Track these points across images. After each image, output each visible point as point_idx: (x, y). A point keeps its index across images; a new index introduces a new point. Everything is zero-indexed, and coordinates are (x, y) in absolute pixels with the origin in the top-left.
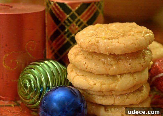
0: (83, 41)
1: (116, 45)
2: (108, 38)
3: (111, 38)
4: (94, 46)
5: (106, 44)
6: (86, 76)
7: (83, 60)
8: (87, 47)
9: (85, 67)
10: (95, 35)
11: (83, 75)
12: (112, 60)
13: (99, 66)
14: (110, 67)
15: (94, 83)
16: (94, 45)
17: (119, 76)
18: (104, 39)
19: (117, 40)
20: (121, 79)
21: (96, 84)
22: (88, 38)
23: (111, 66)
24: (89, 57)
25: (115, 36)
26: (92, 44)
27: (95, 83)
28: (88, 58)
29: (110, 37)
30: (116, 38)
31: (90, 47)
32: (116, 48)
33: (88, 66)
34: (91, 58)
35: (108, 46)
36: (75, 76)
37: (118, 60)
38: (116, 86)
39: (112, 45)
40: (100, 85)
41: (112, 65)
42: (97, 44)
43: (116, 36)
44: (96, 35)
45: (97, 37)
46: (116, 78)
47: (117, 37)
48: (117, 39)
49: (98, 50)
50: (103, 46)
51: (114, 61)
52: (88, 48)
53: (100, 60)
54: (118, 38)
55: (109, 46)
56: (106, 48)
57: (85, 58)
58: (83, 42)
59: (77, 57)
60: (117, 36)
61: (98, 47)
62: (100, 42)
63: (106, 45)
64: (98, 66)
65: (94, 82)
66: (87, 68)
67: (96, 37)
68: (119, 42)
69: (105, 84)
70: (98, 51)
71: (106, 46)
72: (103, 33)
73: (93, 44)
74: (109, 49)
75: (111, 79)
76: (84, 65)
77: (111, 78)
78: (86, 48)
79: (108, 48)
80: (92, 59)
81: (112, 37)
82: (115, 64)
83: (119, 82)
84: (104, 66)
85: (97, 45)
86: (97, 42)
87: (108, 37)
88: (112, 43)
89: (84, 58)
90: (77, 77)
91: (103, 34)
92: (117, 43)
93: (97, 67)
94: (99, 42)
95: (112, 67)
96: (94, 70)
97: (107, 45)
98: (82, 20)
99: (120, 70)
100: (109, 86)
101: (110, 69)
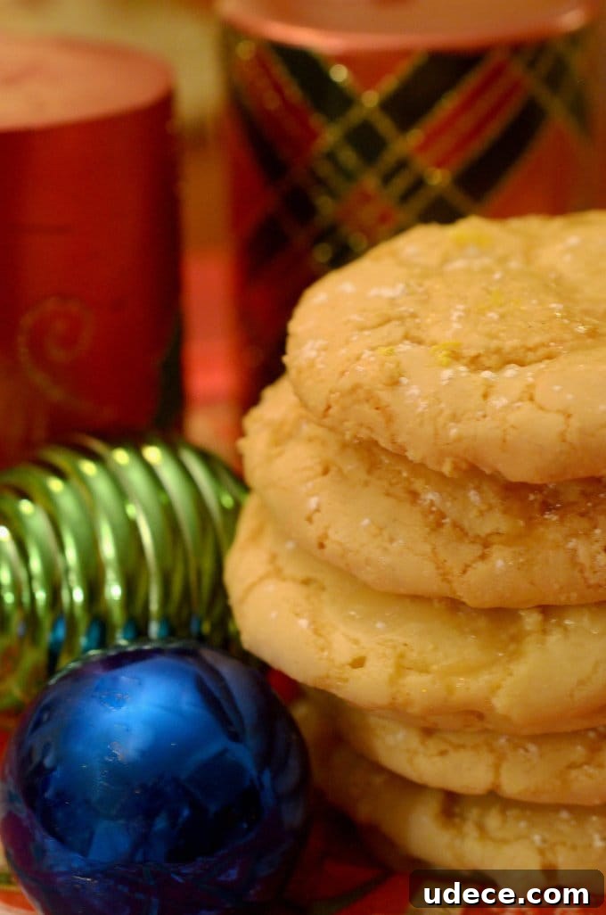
0: (313, 354)
1: (513, 418)
2: (473, 353)
3: (495, 357)
4: (367, 410)
5: (443, 405)
6: (323, 589)
7: (310, 485)
8: (329, 407)
9: (313, 532)
10: (401, 318)
11: (306, 582)
12: (494, 500)
13: (395, 545)
14: (469, 551)
15: (356, 652)
16: (367, 401)
17: (531, 620)
18: (445, 360)
19: (529, 374)
20: (543, 642)
21: (368, 664)
22: (347, 342)
23: (477, 550)
24: (350, 467)
25: (530, 344)
26: (355, 388)
27: (363, 653)
28: (340, 471)
29: (494, 344)
30: (531, 356)
31: (344, 409)
32: (504, 441)
33: (331, 533)
34: (363, 475)
35: (455, 418)
36: (262, 579)
37: (537, 505)
38: (495, 689)
39: (480, 413)
40: (390, 670)
41: (486, 544)
42: (385, 396)
43: (536, 339)
44: (409, 322)
45: (415, 333)
46: (513, 630)
47: (541, 352)
48: (540, 361)
49: (393, 435)
50: (422, 414)
51: (505, 512)
52: (331, 412)
53: (414, 496)
54: (549, 357)
55: (458, 421)
56: (436, 434)
57: (326, 472)
58: (312, 364)
59: (280, 454)
60: (543, 345)
61: (389, 419)
62: (408, 385)
63: (441, 411)
64: (392, 540)
65: (356, 642)
66: (327, 543)
67: (406, 337)
68: (538, 396)
69: (424, 670)
70: (394, 442)
71: (441, 420)
72: (461, 307)
73: (361, 394)
74: (459, 439)
75: (475, 632)
76: (310, 520)
77: (482, 623)
78: (322, 408)
79: (454, 432)
80: (366, 484)
81: (510, 343)
82: (511, 540)
83: (521, 669)
84: (427, 548)
85: (388, 406)
86: (387, 385)
87: (475, 343)
88: (485, 396)
89: (319, 469)
90: (271, 587)
91: (455, 315)
92: (521, 400)
93: (385, 550)
94: (404, 380)
95: (483, 557)
96: (368, 562)
97: (447, 412)
98: (422, 163)
99: (532, 583)
100: (450, 690)
101: (470, 572)
